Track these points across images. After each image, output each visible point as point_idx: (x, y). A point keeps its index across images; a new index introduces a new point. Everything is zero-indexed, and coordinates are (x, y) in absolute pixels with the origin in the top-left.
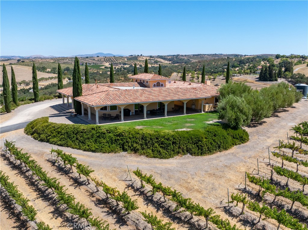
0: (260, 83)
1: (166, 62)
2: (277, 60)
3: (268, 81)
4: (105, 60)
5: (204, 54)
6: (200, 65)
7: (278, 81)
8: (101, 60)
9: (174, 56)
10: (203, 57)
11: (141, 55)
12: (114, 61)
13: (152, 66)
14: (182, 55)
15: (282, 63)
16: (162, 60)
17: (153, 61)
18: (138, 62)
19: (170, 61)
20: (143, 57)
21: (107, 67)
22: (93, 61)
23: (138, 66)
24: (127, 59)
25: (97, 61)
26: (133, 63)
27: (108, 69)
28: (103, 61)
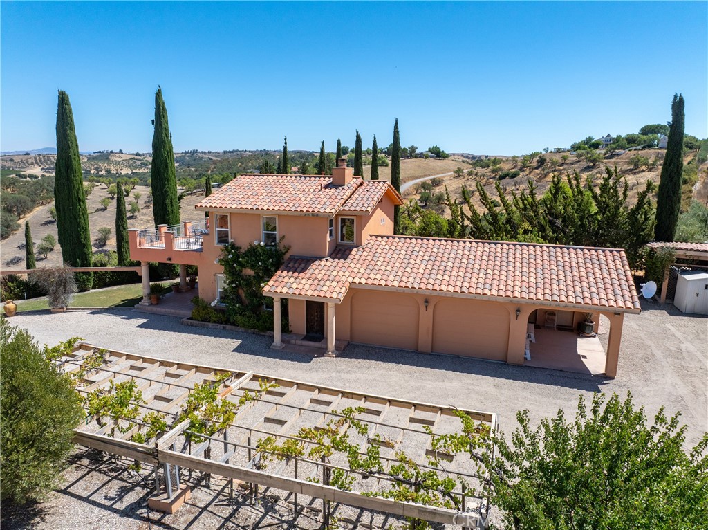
4: (36, 161)
6: (215, 168)
8: (27, 162)
9: (187, 152)
11: (121, 152)
13: (133, 173)
14: (202, 152)
17: (139, 163)
18: (106, 165)
20: (121, 155)
21: (24, 175)
22: (5, 163)
23: (103, 172)
24: (88, 159)
25: (18, 162)
26: (96, 166)
27: (25, 177)
28: (32, 164)
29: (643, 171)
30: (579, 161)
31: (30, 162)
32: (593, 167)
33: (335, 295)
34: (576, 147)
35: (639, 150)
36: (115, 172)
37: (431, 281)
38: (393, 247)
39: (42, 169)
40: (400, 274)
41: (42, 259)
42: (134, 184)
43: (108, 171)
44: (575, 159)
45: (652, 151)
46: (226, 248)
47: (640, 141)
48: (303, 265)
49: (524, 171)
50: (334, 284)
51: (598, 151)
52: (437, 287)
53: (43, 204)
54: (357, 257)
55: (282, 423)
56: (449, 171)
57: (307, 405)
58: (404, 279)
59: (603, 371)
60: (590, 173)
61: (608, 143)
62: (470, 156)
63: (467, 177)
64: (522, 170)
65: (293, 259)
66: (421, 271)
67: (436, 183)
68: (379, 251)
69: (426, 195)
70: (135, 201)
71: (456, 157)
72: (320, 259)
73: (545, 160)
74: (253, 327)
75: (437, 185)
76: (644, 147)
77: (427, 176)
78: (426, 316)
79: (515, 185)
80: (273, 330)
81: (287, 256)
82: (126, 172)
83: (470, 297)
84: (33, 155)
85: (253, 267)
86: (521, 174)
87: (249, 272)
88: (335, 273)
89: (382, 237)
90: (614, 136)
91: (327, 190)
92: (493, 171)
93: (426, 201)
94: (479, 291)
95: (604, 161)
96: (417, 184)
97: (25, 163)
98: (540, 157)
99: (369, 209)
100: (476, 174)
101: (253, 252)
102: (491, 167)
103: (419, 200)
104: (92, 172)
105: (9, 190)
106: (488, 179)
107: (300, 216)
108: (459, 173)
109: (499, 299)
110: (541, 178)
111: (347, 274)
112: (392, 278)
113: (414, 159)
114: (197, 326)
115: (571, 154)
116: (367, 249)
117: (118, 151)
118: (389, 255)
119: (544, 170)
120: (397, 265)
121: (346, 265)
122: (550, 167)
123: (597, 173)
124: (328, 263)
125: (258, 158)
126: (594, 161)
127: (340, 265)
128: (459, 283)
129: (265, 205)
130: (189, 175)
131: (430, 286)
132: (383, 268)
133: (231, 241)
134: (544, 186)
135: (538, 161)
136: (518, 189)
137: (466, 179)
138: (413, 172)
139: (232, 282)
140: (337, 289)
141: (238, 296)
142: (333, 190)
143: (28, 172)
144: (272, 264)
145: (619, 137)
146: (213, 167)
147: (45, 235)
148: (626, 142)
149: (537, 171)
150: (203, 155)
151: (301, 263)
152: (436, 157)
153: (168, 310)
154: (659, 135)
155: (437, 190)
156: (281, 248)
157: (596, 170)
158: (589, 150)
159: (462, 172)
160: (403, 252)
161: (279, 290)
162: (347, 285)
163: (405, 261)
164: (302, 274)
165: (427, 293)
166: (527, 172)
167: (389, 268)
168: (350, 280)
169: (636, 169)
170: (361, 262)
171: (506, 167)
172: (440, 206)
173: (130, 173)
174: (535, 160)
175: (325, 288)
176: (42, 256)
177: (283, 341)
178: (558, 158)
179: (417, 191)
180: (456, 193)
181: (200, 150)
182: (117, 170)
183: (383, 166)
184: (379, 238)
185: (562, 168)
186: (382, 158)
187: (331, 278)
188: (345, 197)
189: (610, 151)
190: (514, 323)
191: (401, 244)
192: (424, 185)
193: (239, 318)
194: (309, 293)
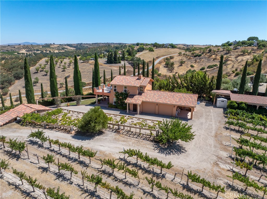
0: (107, 66)
1: (72, 48)
2: (137, 47)
3: (113, 64)
4: (23, 47)
5: (100, 43)
6: (90, 50)
7: (122, 63)
8: (20, 48)
9: (78, 44)
10: (99, 45)
11: (54, 44)
12: (31, 48)
13: (59, 52)
14: (84, 44)
15: (139, 49)
16: (69, 47)
17: (61, 48)
18: (49, 49)
19: (75, 48)
20: (54, 45)
21: (20, 53)
22: (12, 49)
23: (48, 52)
24: (42, 47)
25: (17, 48)
26: (45, 49)
27: (20, 54)
28: (22, 48)
29: (246, 55)
30: (224, 51)
31: (21, 48)
32: (228, 53)
33: (139, 103)
34: (223, 45)
35: (246, 47)
36: (52, 52)
37: (158, 100)
38: (151, 93)
39: (26, 51)
40: (152, 99)
41: (35, 86)
42: (63, 59)
43: (50, 51)
44: (222, 50)
45: (251, 47)
46: (116, 92)
47: (247, 43)
48: (132, 97)
49: (203, 54)
50: (139, 101)
51: (231, 47)
52: (159, 102)
53: (33, 66)
54: (144, 95)
55: (134, 122)
56: (176, 53)
57: (137, 120)
58: (153, 100)
59: (190, 118)
60: (227, 55)
61: (235, 44)
62: (186, 45)
63: (183, 56)
64: (203, 53)
65: (130, 95)
66: (156, 98)
67: (172, 58)
68: (148, 94)
69: (167, 62)
70: (64, 65)
71: (180, 45)
72: (136, 95)
73: (211, 50)
74: (122, 109)
75: (172, 59)
76: (248, 46)
77: (168, 55)
78: (157, 107)
79: (200, 59)
80: (127, 109)
81: (129, 95)
82: (56, 52)
83: (165, 104)
84: (22, 45)
85: (122, 97)
86: (202, 55)
87: (121, 97)
88: (139, 98)
89: (149, 90)
90: (237, 41)
91: (137, 80)
92: (192, 54)
93: (167, 65)
94: (167, 103)
95: (233, 51)
96: (164, 58)
97: (19, 49)
98: (209, 49)
99: (146, 85)
100: (186, 55)
101: (122, 94)
102: (192, 52)
103: (165, 64)
104: (44, 52)
105: (20, 61)
106: (190, 57)
107: (132, 87)
108: (180, 54)
109: (171, 104)
110: (209, 57)
111: (141, 99)
112: (150, 100)
113: (164, 49)
114: (110, 109)
115: (221, 48)
116: (146, 93)
117: (53, 44)
118: (150, 95)
119: (210, 54)
120: (152, 97)
121: (141, 97)
122: (213, 53)
123: (229, 55)
124: (138, 96)
125: (106, 47)
126: (229, 51)
127: (140, 97)
128: (163, 101)
129: (125, 84)
130: (80, 53)
131: (158, 102)
132: (149, 97)
133: (117, 91)
134: (210, 60)
135: (209, 51)
136: (201, 61)
137: (182, 56)
138: (163, 53)
139: (117, 100)
140: (140, 102)
141: (118, 103)
142: (139, 80)
143: (21, 52)
144: (126, 96)
145: (239, 41)
146: (89, 50)
147: (35, 77)
148: (241, 44)
149: (208, 54)
150: (85, 45)
151: (132, 96)
152: (172, 48)
153: (102, 105)
154: (254, 41)
155: (172, 61)
156: (128, 93)
157: (229, 54)
158: (227, 46)
159: (181, 54)
160: (153, 94)
161: (128, 102)
162: (142, 101)
163: (153, 96)
164: (132, 99)
165: (157, 103)
166: (205, 55)
167: (150, 98)
168: (142, 100)
169: (244, 54)
170: (144, 96)
171: (197, 52)
172: (172, 67)
173: (58, 52)
174: (208, 50)
175: (137, 102)
176: (35, 85)
177: (129, 112)
178: (216, 49)
179: (164, 61)
180: (178, 62)
181: (83, 43)
182: (53, 51)
183: (152, 51)
184: (148, 91)
185: (217, 53)
186: (152, 48)
187: (138, 99)
188: (141, 82)
189: (235, 47)
190: (174, 109)
191: (153, 92)
192: (167, 59)
193: (119, 107)
194: (134, 102)
